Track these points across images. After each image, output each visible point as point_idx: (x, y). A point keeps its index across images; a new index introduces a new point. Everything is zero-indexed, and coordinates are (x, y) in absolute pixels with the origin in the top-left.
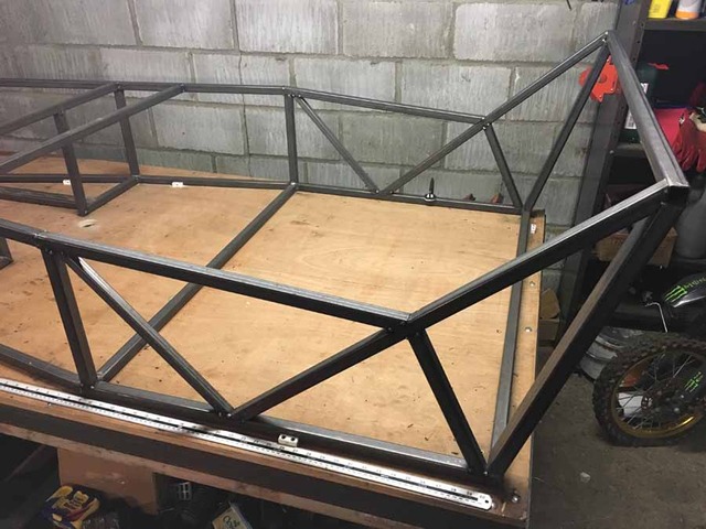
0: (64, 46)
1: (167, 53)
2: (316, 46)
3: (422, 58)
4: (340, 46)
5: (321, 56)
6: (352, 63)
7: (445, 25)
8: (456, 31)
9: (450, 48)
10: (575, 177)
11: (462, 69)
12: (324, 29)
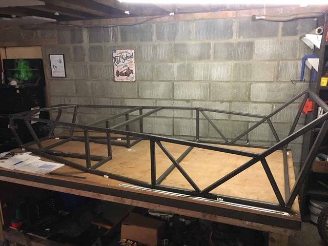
0: (112, 98)
1: (148, 100)
2: (201, 97)
3: (239, 101)
4: (209, 98)
5: (202, 100)
6: (214, 103)
7: (247, 90)
8: (251, 92)
9: (249, 97)
10: (300, 143)
11: (254, 105)
12: (204, 92)
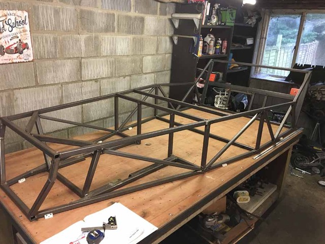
2: (108, 74)
3: (136, 74)
4: (115, 74)
5: (109, 78)
6: (118, 79)
7: (141, 63)
9: (142, 70)
12: (110, 68)
